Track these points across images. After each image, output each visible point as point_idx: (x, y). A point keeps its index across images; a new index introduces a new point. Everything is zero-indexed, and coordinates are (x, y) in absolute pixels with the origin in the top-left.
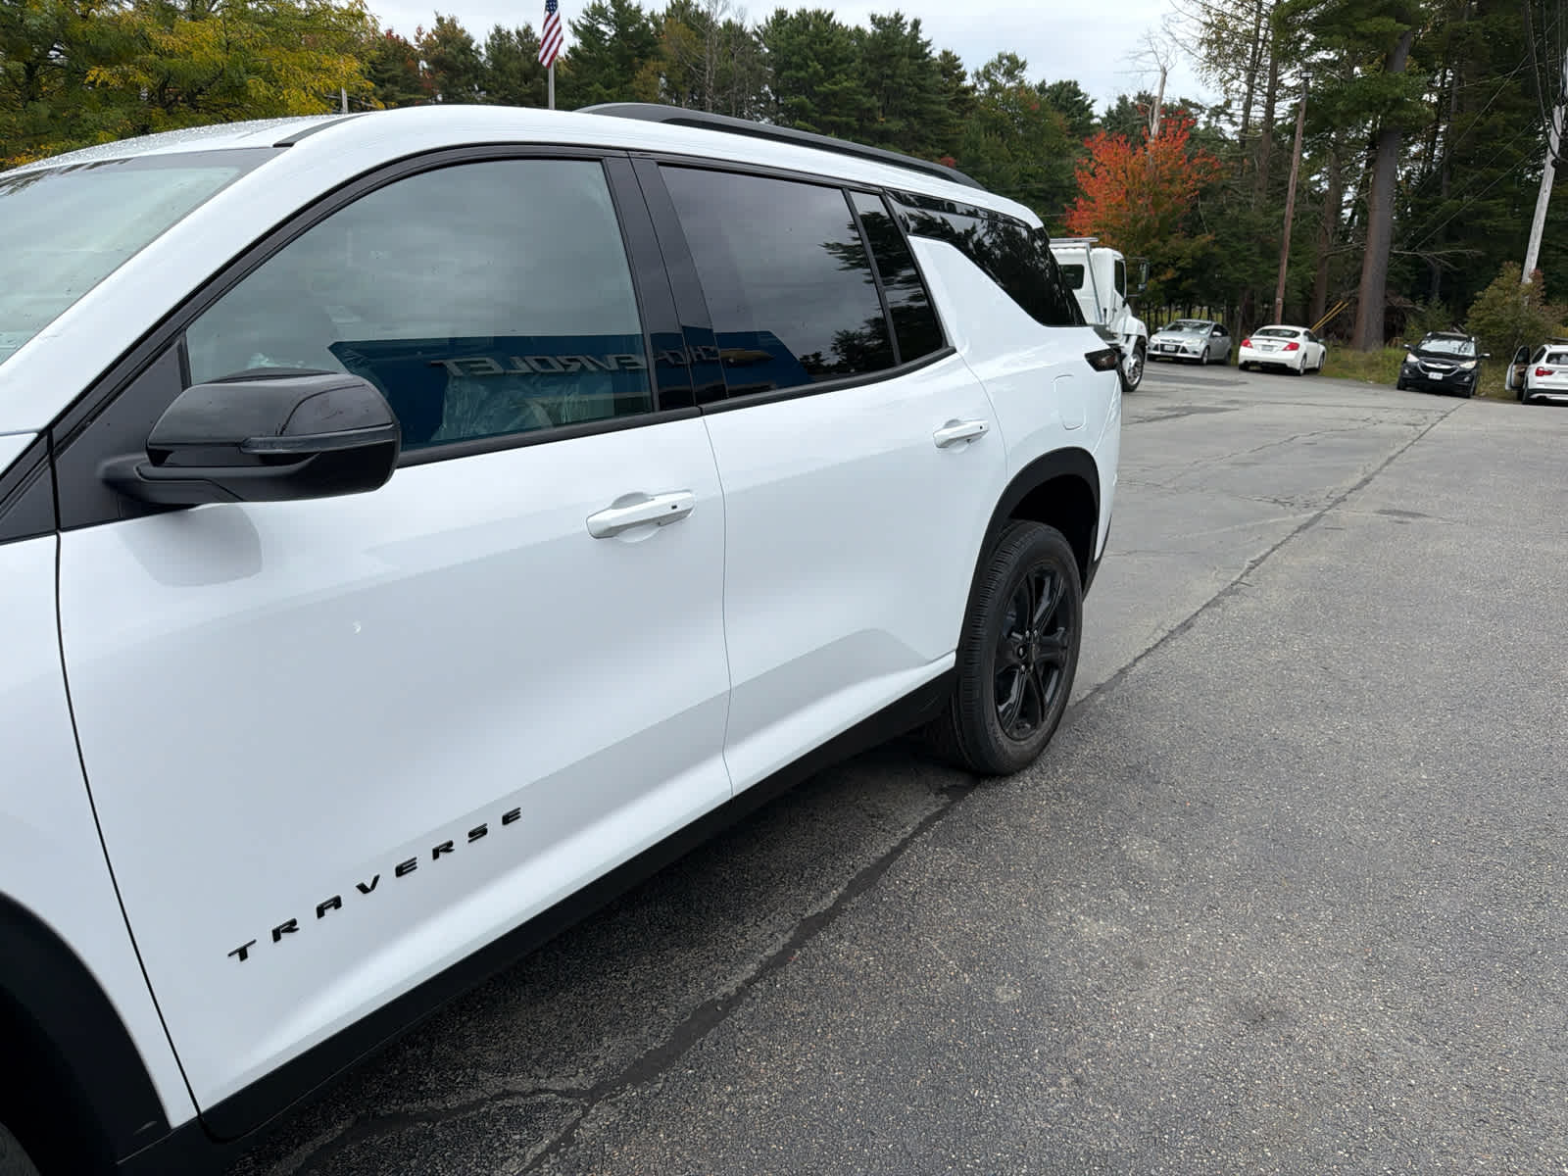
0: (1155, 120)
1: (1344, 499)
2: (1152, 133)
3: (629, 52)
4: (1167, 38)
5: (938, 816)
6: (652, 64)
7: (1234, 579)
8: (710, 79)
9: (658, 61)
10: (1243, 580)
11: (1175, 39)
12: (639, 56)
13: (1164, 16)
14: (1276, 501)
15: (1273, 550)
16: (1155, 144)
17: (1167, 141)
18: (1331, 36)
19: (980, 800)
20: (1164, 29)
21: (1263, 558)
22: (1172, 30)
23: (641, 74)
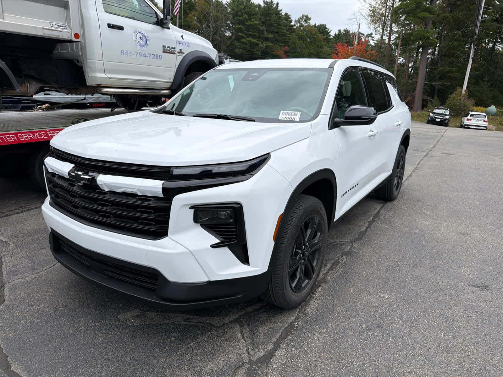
0: (356, 39)
1: (431, 150)
2: (355, 43)
3: (186, 8)
4: (360, 14)
5: (383, 207)
6: (193, 13)
7: (416, 166)
8: (212, 18)
9: (195, 11)
10: (418, 167)
11: (362, 15)
12: (190, 10)
13: (359, 7)
14: (414, 150)
15: (421, 161)
16: (356, 47)
17: (360, 46)
18: (410, 17)
19: (389, 205)
20: (359, 12)
21: (419, 163)
22: (361, 12)
23: (190, 15)
